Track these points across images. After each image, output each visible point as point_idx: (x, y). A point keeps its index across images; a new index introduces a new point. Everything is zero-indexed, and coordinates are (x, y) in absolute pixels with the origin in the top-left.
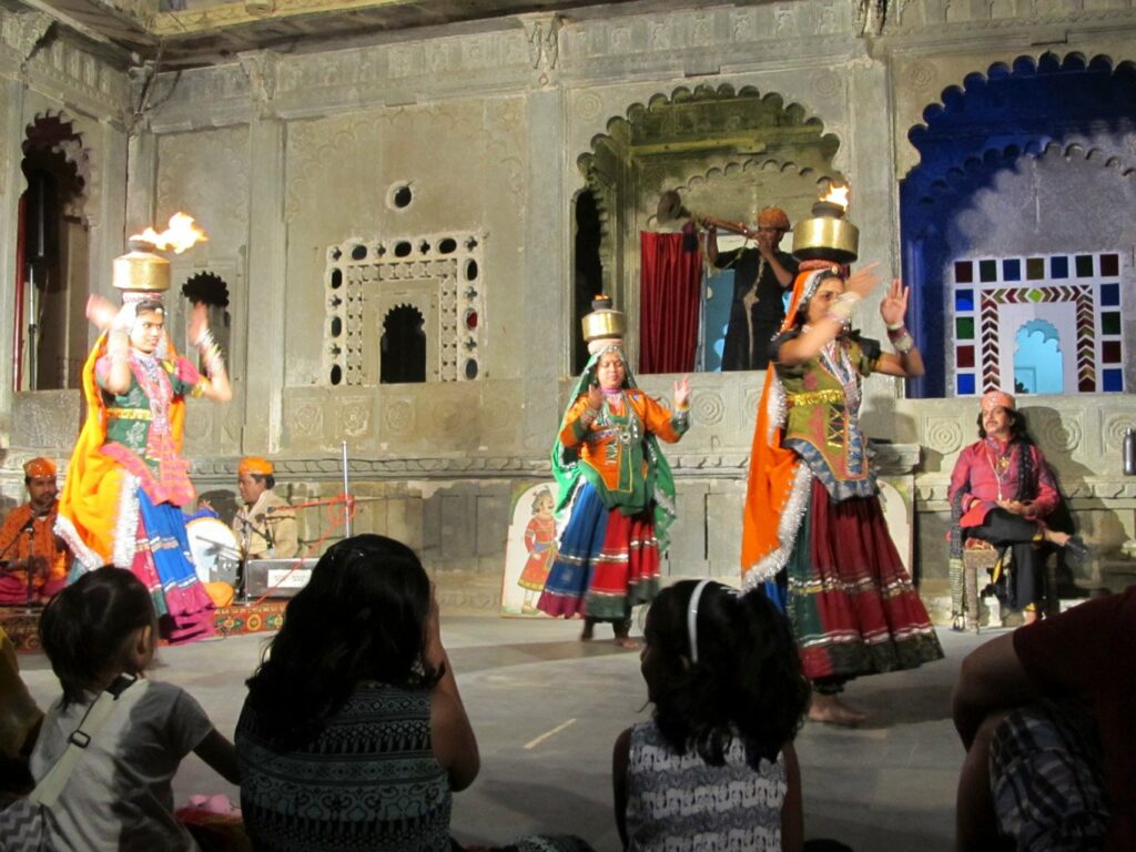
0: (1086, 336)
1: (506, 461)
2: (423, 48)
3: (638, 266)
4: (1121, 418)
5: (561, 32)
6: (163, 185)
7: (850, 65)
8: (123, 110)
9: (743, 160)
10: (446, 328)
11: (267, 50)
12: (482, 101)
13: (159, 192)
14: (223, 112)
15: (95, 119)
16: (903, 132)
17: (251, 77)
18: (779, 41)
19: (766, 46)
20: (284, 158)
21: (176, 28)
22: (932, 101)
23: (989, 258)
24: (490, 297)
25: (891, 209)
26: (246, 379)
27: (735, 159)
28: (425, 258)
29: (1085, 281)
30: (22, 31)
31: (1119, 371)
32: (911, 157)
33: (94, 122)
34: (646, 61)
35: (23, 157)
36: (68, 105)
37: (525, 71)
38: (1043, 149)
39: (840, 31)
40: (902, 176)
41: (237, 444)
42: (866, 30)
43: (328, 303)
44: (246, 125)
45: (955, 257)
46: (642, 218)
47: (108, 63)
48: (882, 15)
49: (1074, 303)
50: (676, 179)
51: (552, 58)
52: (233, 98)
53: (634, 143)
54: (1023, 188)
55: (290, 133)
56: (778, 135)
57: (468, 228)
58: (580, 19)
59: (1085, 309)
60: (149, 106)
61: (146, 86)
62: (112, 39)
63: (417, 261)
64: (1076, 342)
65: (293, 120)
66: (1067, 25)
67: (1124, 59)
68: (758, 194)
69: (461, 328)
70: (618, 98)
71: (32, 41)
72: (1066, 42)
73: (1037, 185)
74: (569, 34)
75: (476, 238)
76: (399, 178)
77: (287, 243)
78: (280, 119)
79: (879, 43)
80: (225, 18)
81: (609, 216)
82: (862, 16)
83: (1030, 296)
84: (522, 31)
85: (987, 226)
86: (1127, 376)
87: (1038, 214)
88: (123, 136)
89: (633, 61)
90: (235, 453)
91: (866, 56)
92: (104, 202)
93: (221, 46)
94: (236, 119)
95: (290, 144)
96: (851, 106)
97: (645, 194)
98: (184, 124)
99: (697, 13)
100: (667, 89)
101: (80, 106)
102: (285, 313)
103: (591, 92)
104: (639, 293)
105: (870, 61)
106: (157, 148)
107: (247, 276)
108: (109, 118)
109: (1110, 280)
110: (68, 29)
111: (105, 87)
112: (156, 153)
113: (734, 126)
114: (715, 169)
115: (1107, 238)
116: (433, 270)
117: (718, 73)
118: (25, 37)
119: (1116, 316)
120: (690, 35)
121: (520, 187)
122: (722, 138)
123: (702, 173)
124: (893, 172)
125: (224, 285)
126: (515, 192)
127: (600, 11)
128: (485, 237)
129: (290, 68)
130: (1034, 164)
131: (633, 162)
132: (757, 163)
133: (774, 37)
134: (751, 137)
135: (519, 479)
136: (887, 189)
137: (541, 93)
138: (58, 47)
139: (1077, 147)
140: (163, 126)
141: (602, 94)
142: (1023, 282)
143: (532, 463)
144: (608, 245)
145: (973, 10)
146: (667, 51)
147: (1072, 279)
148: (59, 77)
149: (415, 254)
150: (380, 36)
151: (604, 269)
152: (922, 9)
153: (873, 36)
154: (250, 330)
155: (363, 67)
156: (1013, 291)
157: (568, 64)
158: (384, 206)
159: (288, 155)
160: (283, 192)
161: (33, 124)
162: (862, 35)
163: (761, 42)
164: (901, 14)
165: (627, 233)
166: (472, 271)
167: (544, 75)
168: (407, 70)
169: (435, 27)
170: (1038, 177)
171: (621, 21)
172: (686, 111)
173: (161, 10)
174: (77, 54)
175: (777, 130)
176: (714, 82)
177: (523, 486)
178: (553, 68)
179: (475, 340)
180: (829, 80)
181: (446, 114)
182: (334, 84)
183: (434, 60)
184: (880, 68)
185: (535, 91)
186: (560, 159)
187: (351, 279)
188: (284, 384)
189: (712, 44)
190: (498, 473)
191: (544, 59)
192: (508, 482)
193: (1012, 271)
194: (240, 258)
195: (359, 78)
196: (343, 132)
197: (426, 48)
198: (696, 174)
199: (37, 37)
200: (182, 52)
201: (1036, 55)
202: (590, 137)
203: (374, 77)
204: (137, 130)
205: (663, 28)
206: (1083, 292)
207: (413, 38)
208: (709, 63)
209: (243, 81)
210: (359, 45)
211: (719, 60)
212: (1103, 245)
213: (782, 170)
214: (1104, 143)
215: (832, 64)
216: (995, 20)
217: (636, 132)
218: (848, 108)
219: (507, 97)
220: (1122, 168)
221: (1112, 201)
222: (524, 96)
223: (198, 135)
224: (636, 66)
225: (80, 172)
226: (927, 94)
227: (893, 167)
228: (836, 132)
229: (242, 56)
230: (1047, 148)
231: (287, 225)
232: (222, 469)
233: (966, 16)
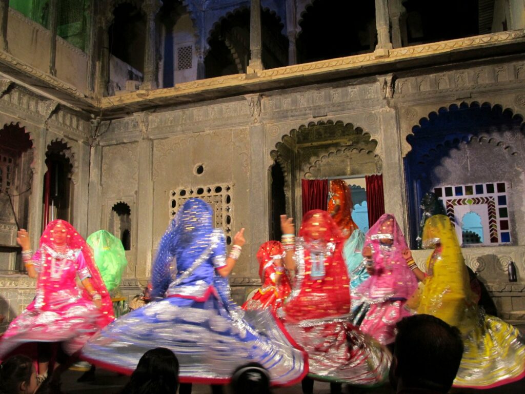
0: (492, 218)
1: (243, 279)
2: (207, 109)
3: (301, 194)
4: (503, 257)
5: (262, 101)
6: (104, 167)
7: (381, 110)
8: (88, 136)
9: (343, 149)
10: (218, 224)
11: (145, 112)
12: (231, 130)
13: (103, 170)
14: (128, 137)
15: (77, 141)
16: (404, 137)
17: (139, 123)
18: (350, 102)
19: (345, 104)
20: (152, 155)
21: (110, 103)
22: (416, 124)
23: (449, 186)
24: (236, 210)
25: (400, 170)
26: (137, 246)
27: (340, 148)
28: (209, 195)
29: (491, 195)
30: (46, 108)
31: (508, 233)
32: (407, 148)
33: (76, 143)
34: (297, 112)
35: (46, 158)
36: (65, 136)
37: (248, 117)
38: (469, 139)
39: (376, 97)
40: (404, 156)
41: (134, 273)
42: (386, 96)
43: (170, 214)
44: (138, 141)
45: (434, 186)
46: (302, 174)
47: (82, 118)
48: (392, 90)
49: (487, 204)
50: (316, 157)
51: (259, 112)
52: (132, 131)
53: (298, 143)
54: (462, 156)
55: (155, 144)
56: (357, 138)
57: (226, 182)
58: (270, 96)
59: (491, 207)
60: (99, 134)
61: (97, 127)
62: (83, 109)
63: (206, 196)
64: (488, 221)
65: (155, 139)
66: (471, 90)
67: (496, 103)
68: (350, 162)
69: (224, 223)
70: (286, 127)
71: (50, 112)
72: (471, 97)
73: (468, 155)
74: (266, 101)
75: (230, 186)
76: (198, 163)
77: (154, 189)
78: (151, 139)
79: (392, 101)
80: (128, 99)
81: (288, 174)
82: (385, 91)
83: (467, 202)
84: (246, 101)
85: (447, 173)
86: (512, 235)
87: (469, 167)
88: (88, 147)
89: (292, 112)
90: (133, 277)
91: (387, 107)
92: (80, 174)
93: (127, 111)
94: (133, 139)
95: (155, 149)
96: (382, 127)
97: (303, 164)
98: (113, 142)
99: (317, 91)
100: (306, 123)
101: (70, 136)
102: (153, 218)
103: (275, 125)
104: (301, 205)
105: (389, 109)
106: (102, 151)
107: (138, 204)
108: (82, 140)
109: (502, 194)
110: (64, 106)
111: (81, 128)
112: (102, 153)
113: (339, 134)
114: (332, 152)
115: (499, 176)
116: (212, 200)
117: (327, 116)
118: (47, 110)
119: (505, 209)
120: (314, 100)
121: (247, 165)
122: (335, 140)
123: (327, 155)
124: (400, 154)
125: (129, 207)
126: (245, 167)
127: (277, 92)
128: (233, 186)
129: (155, 118)
130: (466, 146)
131: (298, 151)
132: (349, 149)
133: (349, 100)
134: (346, 139)
135: (248, 287)
136: (398, 162)
137: (255, 126)
138: (61, 113)
139: (484, 138)
140: (104, 143)
141: (280, 126)
142: (464, 196)
143: (254, 280)
144: (288, 186)
145: (431, 86)
146: (305, 108)
147: (485, 194)
148: (61, 125)
149: (205, 193)
150: (189, 105)
151: (286, 196)
152: (410, 87)
153: (390, 98)
154: (139, 225)
155: (184, 117)
156: (460, 200)
157: (265, 113)
158: (192, 174)
159: (154, 153)
160: (152, 169)
161: (50, 145)
162: (385, 98)
163: (344, 102)
164: (401, 89)
165: (296, 180)
166: (228, 200)
167: (256, 119)
168: (201, 118)
169: (212, 101)
170: (468, 152)
171: (286, 96)
172: (319, 129)
173: (104, 96)
174: (69, 116)
175: (357, 136)
176: (325, 119)
177: (250, 290)
178: (259, 116)
179: (230, 228)
180: (371, 118)
181: (217, 135)
182: (173, 124)
183: (212, 114)
184: (393, 111)
185: (252, 125)
186: (263, 153)
187: (180, 204)
188: (153, 248)
189: (324, 104)
190: (240, 284)
191: (256, 113)
192: (244, 288)
193: (459, 191)
194: (135, 196)
195: (182, 121)
196: (176, 144)
197: (209, 109)
198: (324, 155)
199: (52, 110)
200: (111, 113)
201: (459, 104)
202: (275, 143)
203: (188, 121)
204: (94, 144)
205: (304, 98)
206: (490, 200)
207: (203, 105)
208: (322, 112)
209: (136, 124)
210: (182, 109)
211: (327, 110)
212: (498, 179)
213: (360, 152)
214: (496, 137)
215: (373, 110)
216: (441, 90)
217: (299, 138)
218: (380, 128)
219: (241, 128)
220: (504, 146)
221: (501, 160)
222: (248, 127)
223: (119, 146)
224: (293, 114)
225: (71, 162)
226: (413, 121)
227: (400, 152)
228: (376, 139)
229: (135, 114)
230: (471, 139)
231: (154, 182)
232: (127, 284)
233: (428, 89)
